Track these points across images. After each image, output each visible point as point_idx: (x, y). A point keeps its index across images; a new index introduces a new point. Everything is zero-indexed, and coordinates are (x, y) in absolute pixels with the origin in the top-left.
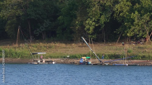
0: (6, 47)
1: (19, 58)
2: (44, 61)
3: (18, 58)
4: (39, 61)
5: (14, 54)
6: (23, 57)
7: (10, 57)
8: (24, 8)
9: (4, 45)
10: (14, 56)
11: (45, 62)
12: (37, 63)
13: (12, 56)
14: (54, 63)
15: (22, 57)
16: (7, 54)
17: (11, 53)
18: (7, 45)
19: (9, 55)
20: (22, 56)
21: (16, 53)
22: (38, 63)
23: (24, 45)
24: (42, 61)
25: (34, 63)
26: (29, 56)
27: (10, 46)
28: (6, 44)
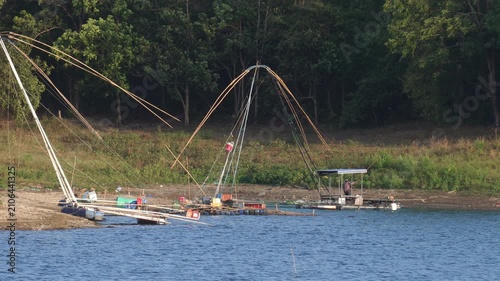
0: (407, 151)
1: (453, 192)
2: (359, 200)
3: (450, 190)
4: (342, 201)
5: (435, 177)
6: (467, 188)
7: (420, 187)
8: (476, 9)
9: (399, 145)
10: (435, 185)
11: (364, 204)
12: (334, 207)
13: (429, 185)
14: (394, 207)
15: (464, 187)
16: (411, 177)
17: (425, 173)
18: (408, 145)
19: (415, 181)
20: (462, 182)
21: (441, 174)
22: (339, 208)
23: (469, 144)
24: (354, 199)
25: (326, 207)
26: (488, 185)
27: (419, 146)
28: (409, 140)
